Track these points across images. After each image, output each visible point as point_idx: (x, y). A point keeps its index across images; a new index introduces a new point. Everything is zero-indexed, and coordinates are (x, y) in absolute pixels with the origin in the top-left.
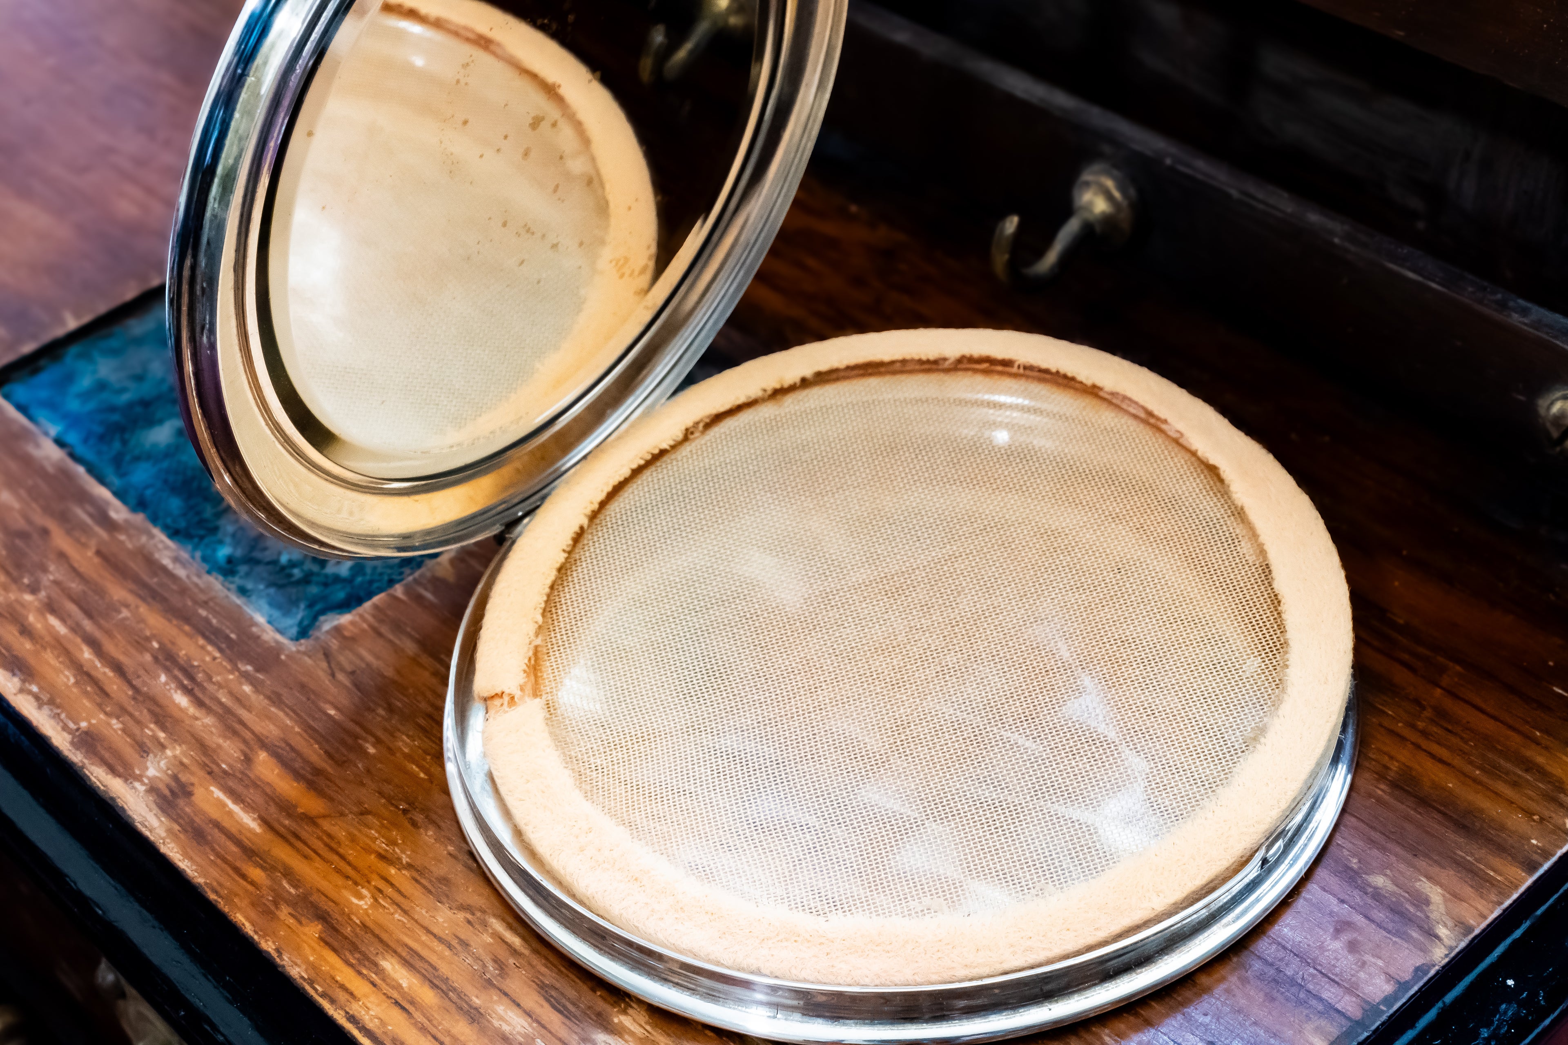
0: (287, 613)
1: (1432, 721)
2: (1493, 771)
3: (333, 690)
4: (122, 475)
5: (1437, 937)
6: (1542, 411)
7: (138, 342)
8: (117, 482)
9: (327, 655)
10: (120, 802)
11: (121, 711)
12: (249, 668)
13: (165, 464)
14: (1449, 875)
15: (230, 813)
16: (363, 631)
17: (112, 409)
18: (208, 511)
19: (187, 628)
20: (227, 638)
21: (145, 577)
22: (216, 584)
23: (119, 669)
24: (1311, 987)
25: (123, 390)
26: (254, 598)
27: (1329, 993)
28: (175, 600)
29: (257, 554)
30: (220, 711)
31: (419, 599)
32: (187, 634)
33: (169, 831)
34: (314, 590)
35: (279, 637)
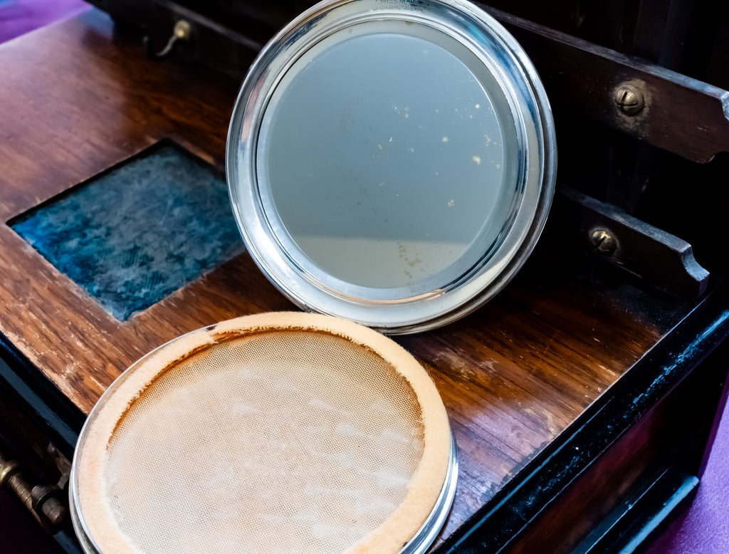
0: (120, 311)
1: (549, 351)
2: (571, 370)
3: (137, 340)
4: (57, 259)
5: (550, 432)
6: (590, 236)
7: (64, 208)
8: (56, 262)
9: (135, 327)
10: (56, 383)
11: (57, 348)
12: (105, 332)
13: (74, 255)
14: (554, 409)
15: (98, 387)
16: (149, 318)
17: (54, 234)
18: (90, 273)
19: (82, 317)
20: (97, 321)
21: (66, 298)
22: (93, 301)
23: (56, 332)
24: (503, 450)
25: (58, 227)
26: (107, 306)
27: (510, 453)
28: (77, 307)
29: (108, 289)
30: (94, 348)
31: (169, 306)
32: (82, 319)
33: (75, 393)
34: (130, 302)
35: (117, 321)
